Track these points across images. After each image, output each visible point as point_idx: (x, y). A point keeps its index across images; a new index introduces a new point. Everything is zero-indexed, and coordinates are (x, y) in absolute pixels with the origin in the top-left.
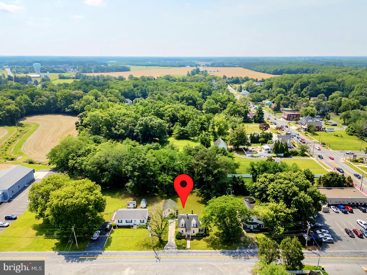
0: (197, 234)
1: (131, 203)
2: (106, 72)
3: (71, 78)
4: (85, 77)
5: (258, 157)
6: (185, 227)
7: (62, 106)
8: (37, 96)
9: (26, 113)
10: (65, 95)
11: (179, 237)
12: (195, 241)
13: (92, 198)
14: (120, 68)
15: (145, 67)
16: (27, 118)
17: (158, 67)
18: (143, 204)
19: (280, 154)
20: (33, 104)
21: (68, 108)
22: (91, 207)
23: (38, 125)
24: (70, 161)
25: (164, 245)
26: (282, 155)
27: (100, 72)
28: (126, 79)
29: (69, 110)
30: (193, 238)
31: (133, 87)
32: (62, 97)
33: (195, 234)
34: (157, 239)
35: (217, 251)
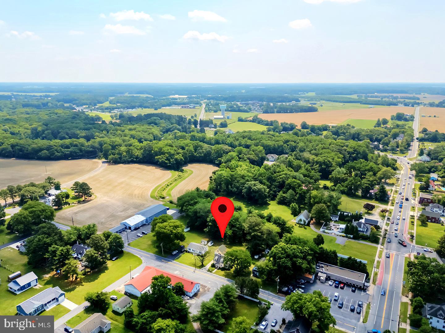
0: (222, 267)
1: (203, 241)
2: (290, 113)
3: (248, 120)
4: (260, 121)
5: (329, 233)
6: (217, 261)
7: (214, 158)
8: (199, 148)
9: (189, 161)
10: (217, 149)
11: (213, 266)
12: (220, 270)
13: (174, 231)
14: (306, 108)
15: (342, 104)
16: (189, 165)
17: (359, 104)
18: (209, 244)
19: (350, 235)
20: (195, 154)
21: (218, 161)
22: (172, 236)
23: (192, 172)
24: (184, 207)
25: (202, 267)
26: (352, 236)
27: (283, 113)
28: (297, 126)
29: (217, 162)
30: (220, 268)
31: (282, 144)
32: (215, 151)
33: (221, 267)
34: (201, 264)
35: (226, 279)
